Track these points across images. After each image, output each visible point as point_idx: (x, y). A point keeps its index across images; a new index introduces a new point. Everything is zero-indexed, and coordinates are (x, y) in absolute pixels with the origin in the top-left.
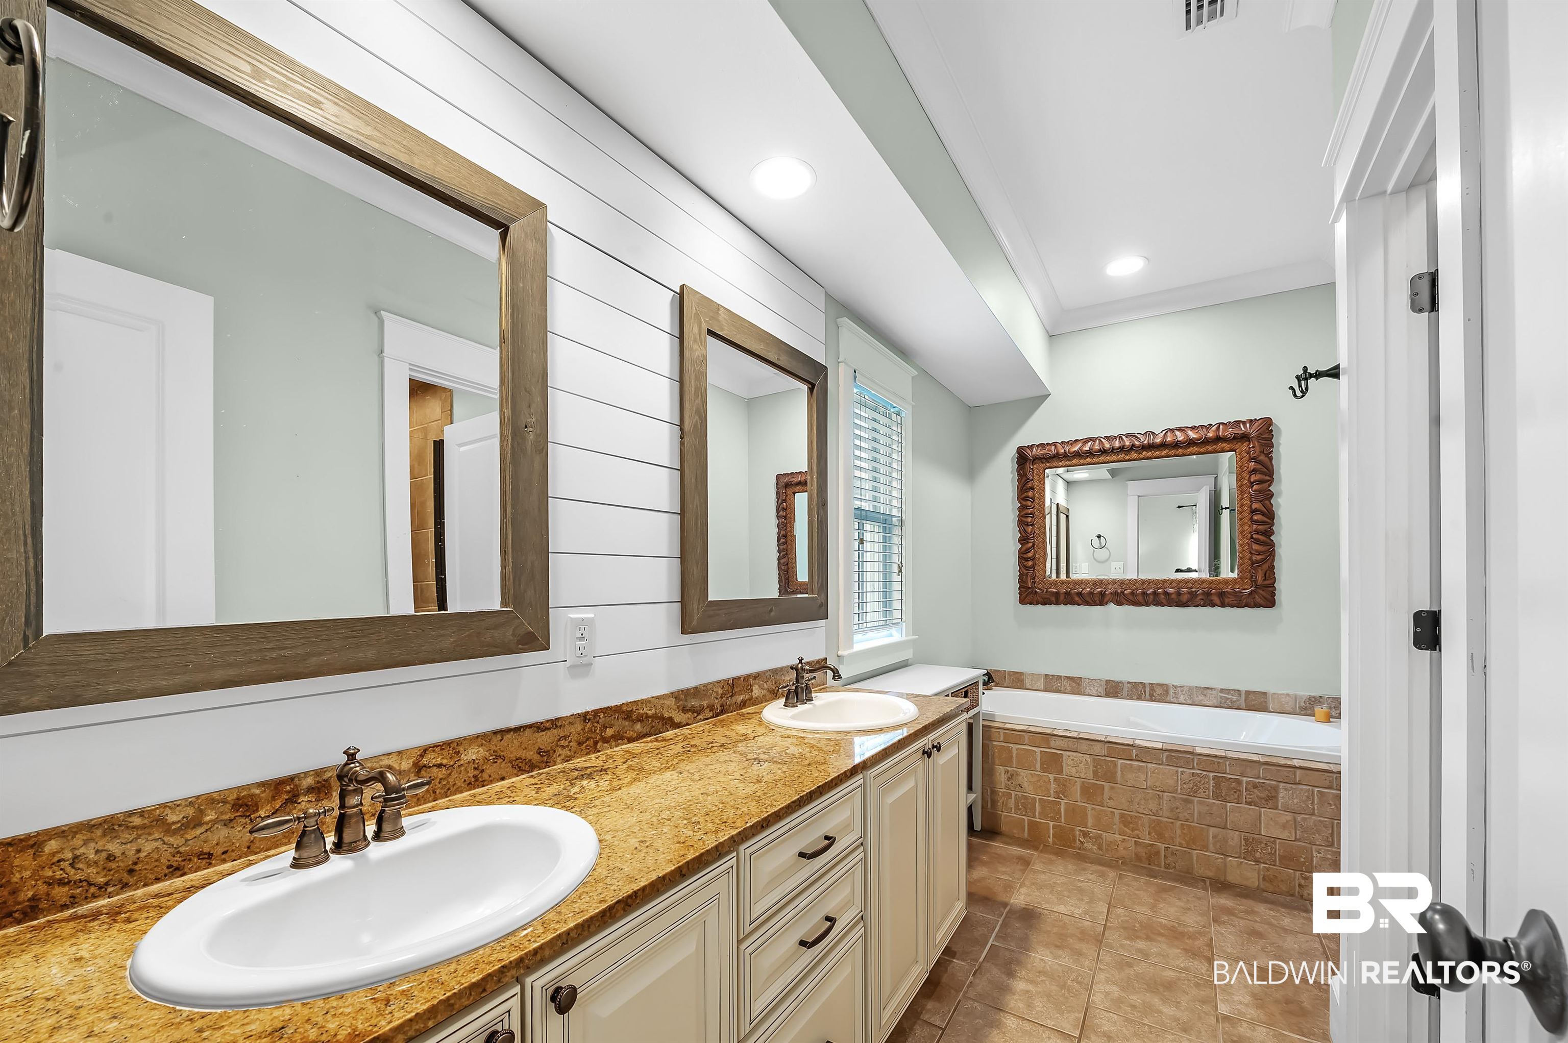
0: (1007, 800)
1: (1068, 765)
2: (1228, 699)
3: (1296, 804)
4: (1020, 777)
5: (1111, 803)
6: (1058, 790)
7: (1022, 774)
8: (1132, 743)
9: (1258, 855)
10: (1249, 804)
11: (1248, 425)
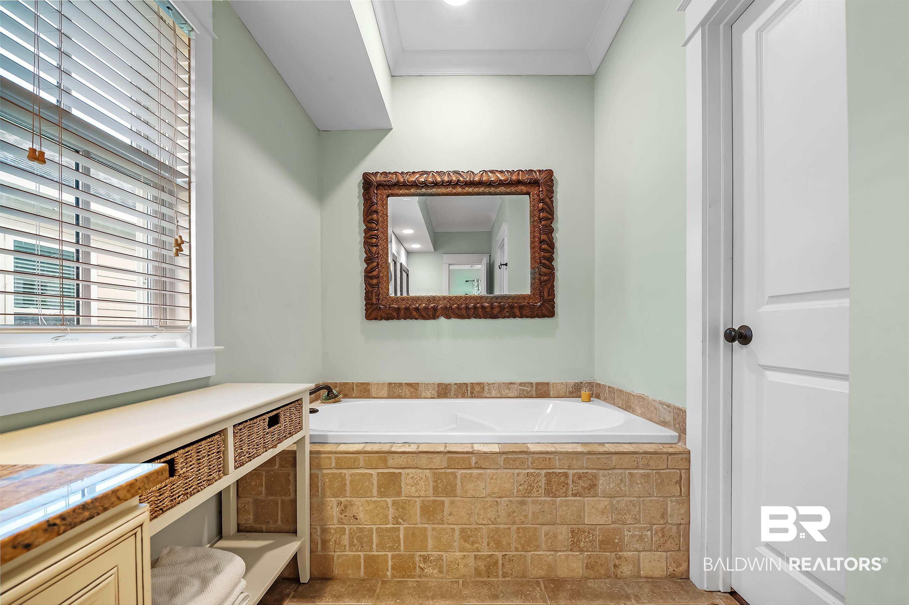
0: (340, 536)
1: (407, 485)
2: (524, 390)
3: (612, 489)
4: (355, 508)
5: (452, 519)
6: (397, 515)
7: (357, 503)
8: (471, 450)
9: (582, 544)
10: (574, 495)
11: (538, 174)
